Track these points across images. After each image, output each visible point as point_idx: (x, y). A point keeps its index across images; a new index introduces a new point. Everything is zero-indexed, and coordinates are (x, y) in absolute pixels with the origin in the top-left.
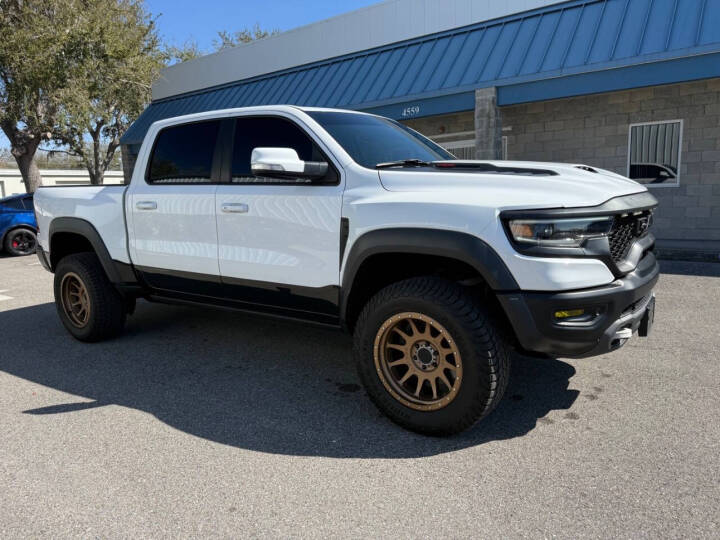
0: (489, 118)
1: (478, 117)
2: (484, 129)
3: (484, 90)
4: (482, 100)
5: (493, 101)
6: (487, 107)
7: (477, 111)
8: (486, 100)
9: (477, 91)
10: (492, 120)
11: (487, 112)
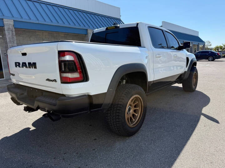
1: (7, 30)
2: (10, 36)
3: (8, 20)
4: (8, 24)
5: (13, 26)
6: (11, 27)
7: (6, 28)
8: (10, 24)
9: (4, 19)
10: (14, 33)
11: (11, 29)
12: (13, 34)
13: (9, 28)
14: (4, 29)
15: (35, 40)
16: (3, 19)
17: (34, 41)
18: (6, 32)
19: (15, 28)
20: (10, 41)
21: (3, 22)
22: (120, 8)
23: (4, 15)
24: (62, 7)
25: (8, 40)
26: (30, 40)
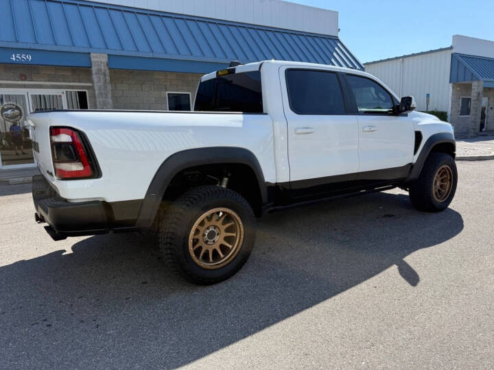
0: (105, 76)
1: (96, 74)
2: (101, 84)
3: (98, 54)
4: (98, 62)
5: (107, 64)
6: (103, 68)
7: (94, 69)
8: (101, 62)
9: (92, 54)
10: (108, 78)
11: (103, 71)
12: (106, 81)
13: (99, 70)
14: (91, 72)
15: (151, 90)
16: (89, 53)
17: (148, 91)
18: (95, 77)
19: (109, 69)
20: (101, 94)
21: (90, 58)
22: (337, 13)
23: (91, 47)
24: (205, 22)
25: (97, 92)
26: (142, 90)
